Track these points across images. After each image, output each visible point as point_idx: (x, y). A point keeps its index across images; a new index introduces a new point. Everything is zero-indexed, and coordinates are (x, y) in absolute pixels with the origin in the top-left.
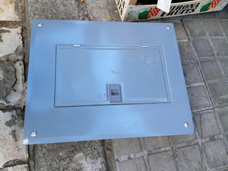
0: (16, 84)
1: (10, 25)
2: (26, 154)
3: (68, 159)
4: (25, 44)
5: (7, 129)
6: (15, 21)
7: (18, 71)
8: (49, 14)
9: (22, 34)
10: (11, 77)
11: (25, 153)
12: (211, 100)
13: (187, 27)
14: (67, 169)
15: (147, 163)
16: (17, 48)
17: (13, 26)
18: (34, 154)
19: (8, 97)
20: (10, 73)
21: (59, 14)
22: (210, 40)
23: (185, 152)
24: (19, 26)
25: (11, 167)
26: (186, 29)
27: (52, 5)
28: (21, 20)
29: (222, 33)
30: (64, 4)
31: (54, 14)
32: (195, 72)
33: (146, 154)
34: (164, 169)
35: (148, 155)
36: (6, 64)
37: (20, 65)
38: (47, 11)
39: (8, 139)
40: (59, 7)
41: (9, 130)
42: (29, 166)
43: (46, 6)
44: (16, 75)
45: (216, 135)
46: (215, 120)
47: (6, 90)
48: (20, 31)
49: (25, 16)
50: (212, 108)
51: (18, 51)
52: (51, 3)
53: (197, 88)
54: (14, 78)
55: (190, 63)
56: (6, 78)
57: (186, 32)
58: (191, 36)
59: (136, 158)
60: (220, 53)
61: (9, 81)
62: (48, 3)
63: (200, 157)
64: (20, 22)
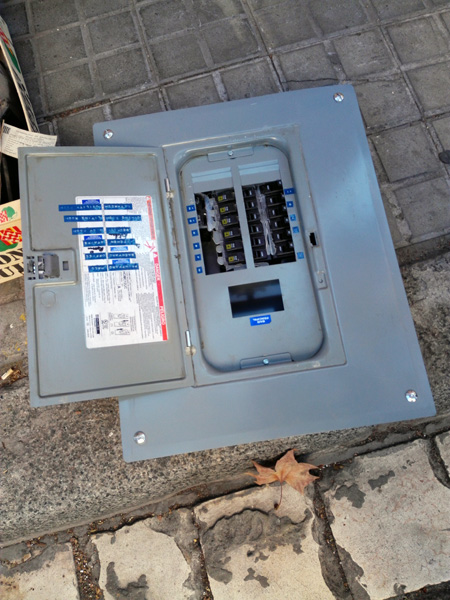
0: (257, 507)
1: (88, 572)
2: (415, 445)
3: (426, 338)
4: (142, 514)
5: (370, 501)
6: (75, 559)
7: (223, 513)
8: (66, 450)
9: (112, 530)
10: (242, 525)
11: (414, 448)
12: (250, 60)
13: (68, 105)
14: (445, 337)
15: (405, 182)
16: (157, 531)
17: (89, 560)
18: (412, 430)
19: (294, 519)
20: (233, 530)
21: (66, 424)
22: (97, 57)
23: (372, 112)
24: (88, 545)
25: (448, 470)
26: (74, 107)
27: (37, 449)
28: (69, 544)
29: (71, 30)
30: (29, 417)
31: (64, 436)
32: (191, 89)
33: (386, 185)
34: (410, 150)
35: (388, 181)
36: (209, 547)
37: (205, 510)
38: (57, 460)
39: (393, 492)
40: (41, 429)
41: (371, 496)
42: (437, 434)
43: (40, 463)
44: (235, 514)
45: (326, 53)
46: (296, 54)
47: (279, 526)
48: (106, 537)
49: (56, 535)
50: (268, 59)
51: (165, 528)
52: (29, 451)
53: (228, 87)
54: (243, 515)
55: (167, 100)
56: (248, 538)
57: (83, 108)
58: (93, 96)
59: (399, 205)
60: (131, 35)
61: (254, 527)
62: (30, 461)
63: (375, 85)
64: (74, 545)
